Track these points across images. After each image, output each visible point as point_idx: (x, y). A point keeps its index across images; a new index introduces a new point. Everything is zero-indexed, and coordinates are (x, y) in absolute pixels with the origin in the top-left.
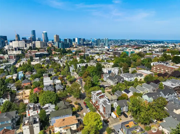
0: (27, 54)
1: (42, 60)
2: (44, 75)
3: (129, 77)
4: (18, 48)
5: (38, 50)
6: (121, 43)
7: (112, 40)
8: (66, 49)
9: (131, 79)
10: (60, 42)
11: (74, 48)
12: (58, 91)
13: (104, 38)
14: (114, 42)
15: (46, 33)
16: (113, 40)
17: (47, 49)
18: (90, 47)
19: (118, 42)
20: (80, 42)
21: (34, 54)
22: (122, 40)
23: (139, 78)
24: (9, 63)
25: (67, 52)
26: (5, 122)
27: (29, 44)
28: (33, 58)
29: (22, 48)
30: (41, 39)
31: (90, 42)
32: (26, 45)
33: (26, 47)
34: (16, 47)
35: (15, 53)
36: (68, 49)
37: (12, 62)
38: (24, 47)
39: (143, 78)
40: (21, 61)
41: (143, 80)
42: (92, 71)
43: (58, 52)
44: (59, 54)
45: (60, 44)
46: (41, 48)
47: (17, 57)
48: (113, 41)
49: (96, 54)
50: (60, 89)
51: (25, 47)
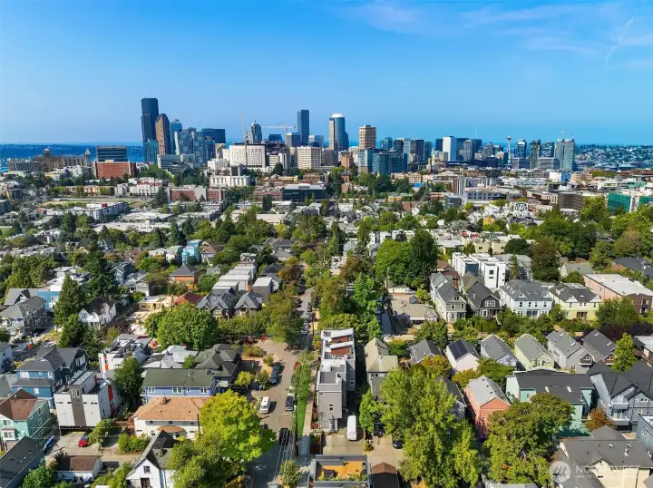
0: (260, 187)
1: (301, 208)
2: (243, 256)
3: (524, 296)
4: (241, 166)
5: (301, 175)
6: (637, 159)
7: (598, 147)
8: (394, 176)
9: (533, 307)
10: (377, 151)
11: (427, 173)
12: (241, 313)
13: (560, 140)
14: (608, 156)
15: (342, 120)
16: (604, 148)
17: (329, 173)
18: (488, 172)
19: (624, 157)
20: (461, 152)
21: (280, 187)
22: (643, 147)
23: (571, 308)
24: (202, 214)
25: (393, 189)
26: (40, 374)
27: (277, 154)
28: (273, 202)
29: (255, 169)
30: (325, 140)
31: (500, 155)
32: (267, 159)
33: (267, 164)
34: (237, 165)
35: (229, 182)
36: (400, 176)
37: (210, 209)
38: (261, 166)
39: (591, 310)
40: (237, 208)
41: (592, 317)
42: (393, 258)
43: (362, 185)
44: (363, 192)
45: (376, 157)
46: (312, 171)
47: (228, 195)
48: (602, 151)
49: (494, 199)
50: (245, 306)
51: (264, 165)
